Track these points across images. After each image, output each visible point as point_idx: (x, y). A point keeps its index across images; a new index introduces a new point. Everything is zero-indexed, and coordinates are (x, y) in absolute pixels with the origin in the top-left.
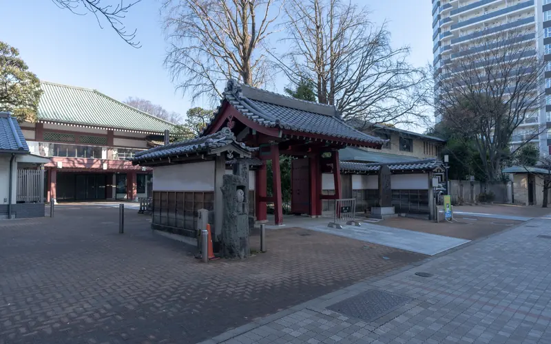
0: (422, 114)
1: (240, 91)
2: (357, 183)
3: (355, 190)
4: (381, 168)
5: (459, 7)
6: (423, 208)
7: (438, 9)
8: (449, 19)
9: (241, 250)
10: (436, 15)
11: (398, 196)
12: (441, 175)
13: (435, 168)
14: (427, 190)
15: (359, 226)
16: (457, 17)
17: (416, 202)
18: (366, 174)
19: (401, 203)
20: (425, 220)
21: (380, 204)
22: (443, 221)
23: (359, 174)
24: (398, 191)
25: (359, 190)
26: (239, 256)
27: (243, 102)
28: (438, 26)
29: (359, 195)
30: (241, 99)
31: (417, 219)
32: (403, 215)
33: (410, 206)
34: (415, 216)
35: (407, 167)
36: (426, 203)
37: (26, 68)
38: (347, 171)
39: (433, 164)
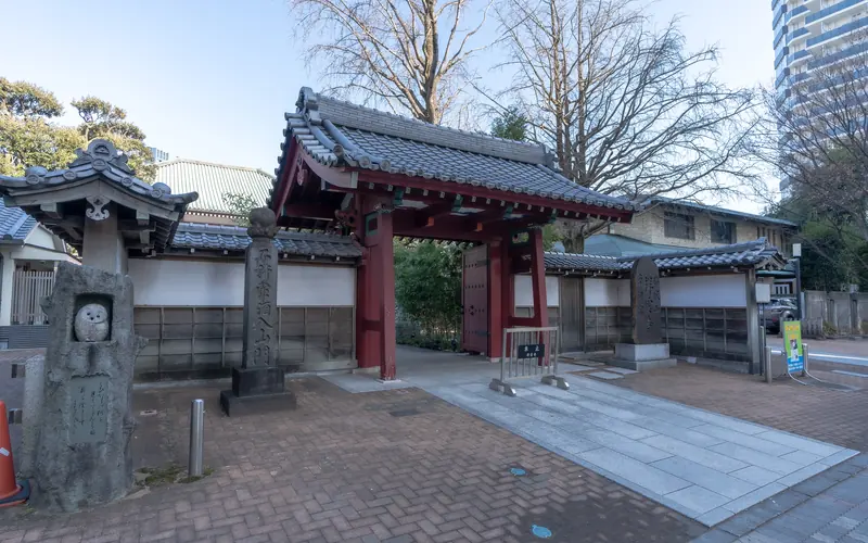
0: (746, 172)
2: (596, 295)
3: (593, 309)
4: (635, 266)
5: (821, 9)
6: (736, 348)
7: (783, 18)
8: (804, 31)
9: (68, 483)
10: (779, 27)
11: (682, 322)
13: (760, 261)
14: (744, 310)
16: (818, 25)
17: (719, 335)
18: (615, 276)
19: (686, 335)
20: (739, 373)
21: (634, 337)
22: (783, 378)
23: (598, 277)
24: (670, 309)
25: (600, 309)
26: (59, 502)
27: (317, 130)
28: (783, 44)
29: (601, 318)
30: (314, 124)
31: (723, 371)
32: (692, 360)
33: (707, 342)
34: (718, 364)
35: (697, 261)
36: (743, 338)
38: (570, 270)
39: (757, 253)
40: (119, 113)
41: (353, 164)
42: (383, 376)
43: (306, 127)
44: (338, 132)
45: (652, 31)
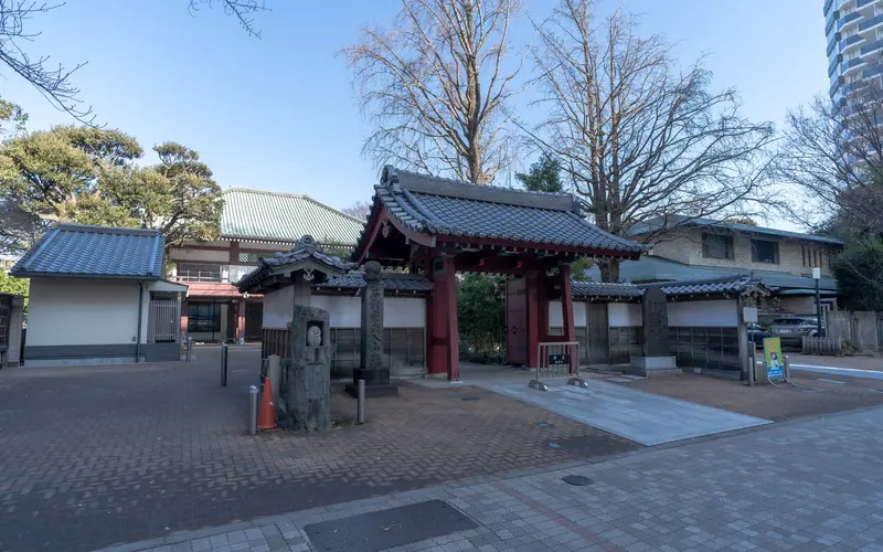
0: (773, 199)
1: (397, 181)
2: (619, 317)
3: (616, 328)
4: (646, 292)
5: (876, 15)
6: (723, 358)
7: (836, 25)
8: (857, 38)
9: (309, 418)
10: (832, 35)
11: (688, 339)
12: (831, 302)
13: (744, 290)
14: (736, 329)
15: (585, 387)
16: (873, 32)
17: (717, 349)
18: (634, 301)
19: (692, 350)
20: (733, 379)
21: (646, 351)
22: (764, 383)
23: (619, 302)
24: (681, 329)
25: (623, 329)
26: (306, 428)
29: (623, 336)
31: (720, 378)
32: (698, 370)
33: (709, 356)
34: (719, 373)
35: (697, 289)
36: (735, 351)
37: (210, 174)
38: (595, 296)
39: (744, 283)
40: (194, 155)
41: (433, 231)
42: (449, 378)
43: (390, 195)
44: (413, 198)
45: (677, 74)
